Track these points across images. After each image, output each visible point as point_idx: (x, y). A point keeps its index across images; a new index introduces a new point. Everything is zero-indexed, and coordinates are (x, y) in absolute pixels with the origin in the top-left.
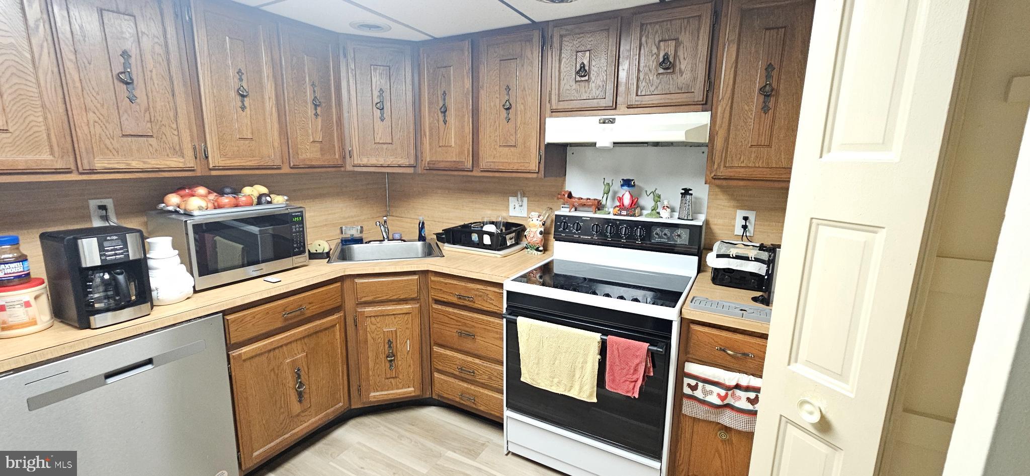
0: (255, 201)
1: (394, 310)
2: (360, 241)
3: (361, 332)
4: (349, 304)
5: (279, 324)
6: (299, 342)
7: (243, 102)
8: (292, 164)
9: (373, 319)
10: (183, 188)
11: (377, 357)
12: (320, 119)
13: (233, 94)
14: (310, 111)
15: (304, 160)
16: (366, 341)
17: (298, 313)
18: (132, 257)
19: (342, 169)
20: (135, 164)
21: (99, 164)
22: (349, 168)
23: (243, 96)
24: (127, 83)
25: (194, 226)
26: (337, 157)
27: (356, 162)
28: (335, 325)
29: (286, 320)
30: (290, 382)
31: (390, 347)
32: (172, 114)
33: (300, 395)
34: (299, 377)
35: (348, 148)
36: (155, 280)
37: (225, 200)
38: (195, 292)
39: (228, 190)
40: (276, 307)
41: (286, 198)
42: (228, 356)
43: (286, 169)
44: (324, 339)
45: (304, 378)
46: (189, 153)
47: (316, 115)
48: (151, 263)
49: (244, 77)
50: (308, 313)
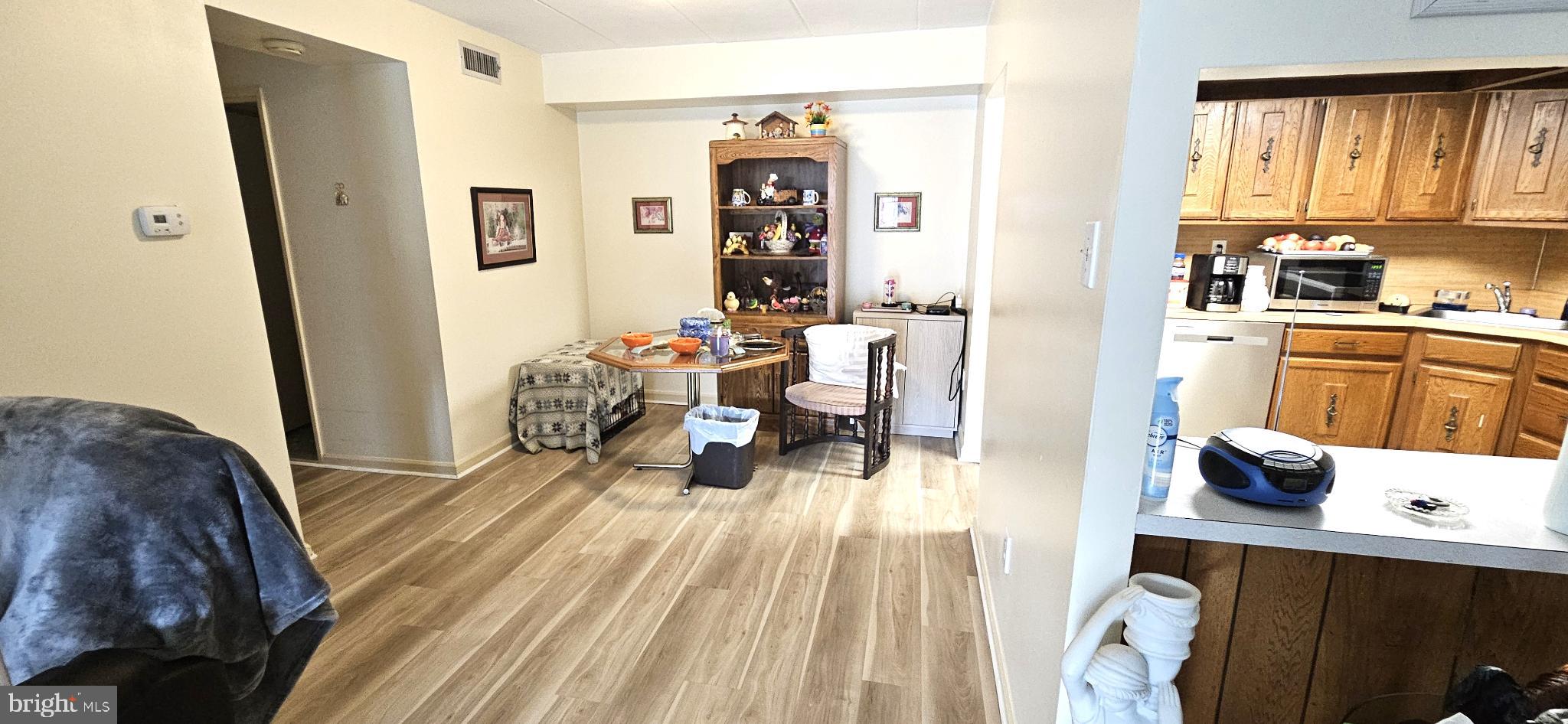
0: (1339, 247)
1: (1473, 376)
2: (1462, 308)
3: (1418, 389)
4: (1413, 357)
5: (1328, 350)
6: (1343, 373)
7: (1352, 163)
8: (1389, 217)
9: (1439, 380)
10: (1278, 235)
11: (1432, 421)
12: (1438, 171)
13: (1345, 156)
14: (1429, 162)
15: (1404, 213)
16: (1422, 400)
17: (1350, 346)
18: (1239, 273)
19: (1456, 223)
20: (1255, 216)
21: (1233, 216)
22: (1466, 222)
23: (1354, 158)
24: (1266, 160)
25: (1282, 261)
26: (1452, 209)
27: (1478, 216)
28: (1388, 373)
29: (1336, 348)
30: (1324, 405)
31: (1453, 415)
32: (1289, 178)
33: (1330, 419)
34: (1334, 402)
35: (1472, 200)
36: (1246, 294)
37: (1312, 244)
38: (1268, 310)
39: (1316, 237)
40: (1331, 335)
41: (1372, 248)
42: (1280, 359)
43: (1381, 222)
44: (1370, 380)
45: (1338, 405)
46: (1293, 207)
47: (1435, 167)
48: (1246, 282)
49: (1361, 142)
50: (1360, 351)
